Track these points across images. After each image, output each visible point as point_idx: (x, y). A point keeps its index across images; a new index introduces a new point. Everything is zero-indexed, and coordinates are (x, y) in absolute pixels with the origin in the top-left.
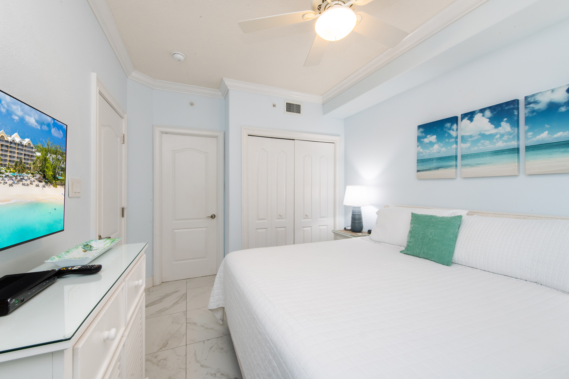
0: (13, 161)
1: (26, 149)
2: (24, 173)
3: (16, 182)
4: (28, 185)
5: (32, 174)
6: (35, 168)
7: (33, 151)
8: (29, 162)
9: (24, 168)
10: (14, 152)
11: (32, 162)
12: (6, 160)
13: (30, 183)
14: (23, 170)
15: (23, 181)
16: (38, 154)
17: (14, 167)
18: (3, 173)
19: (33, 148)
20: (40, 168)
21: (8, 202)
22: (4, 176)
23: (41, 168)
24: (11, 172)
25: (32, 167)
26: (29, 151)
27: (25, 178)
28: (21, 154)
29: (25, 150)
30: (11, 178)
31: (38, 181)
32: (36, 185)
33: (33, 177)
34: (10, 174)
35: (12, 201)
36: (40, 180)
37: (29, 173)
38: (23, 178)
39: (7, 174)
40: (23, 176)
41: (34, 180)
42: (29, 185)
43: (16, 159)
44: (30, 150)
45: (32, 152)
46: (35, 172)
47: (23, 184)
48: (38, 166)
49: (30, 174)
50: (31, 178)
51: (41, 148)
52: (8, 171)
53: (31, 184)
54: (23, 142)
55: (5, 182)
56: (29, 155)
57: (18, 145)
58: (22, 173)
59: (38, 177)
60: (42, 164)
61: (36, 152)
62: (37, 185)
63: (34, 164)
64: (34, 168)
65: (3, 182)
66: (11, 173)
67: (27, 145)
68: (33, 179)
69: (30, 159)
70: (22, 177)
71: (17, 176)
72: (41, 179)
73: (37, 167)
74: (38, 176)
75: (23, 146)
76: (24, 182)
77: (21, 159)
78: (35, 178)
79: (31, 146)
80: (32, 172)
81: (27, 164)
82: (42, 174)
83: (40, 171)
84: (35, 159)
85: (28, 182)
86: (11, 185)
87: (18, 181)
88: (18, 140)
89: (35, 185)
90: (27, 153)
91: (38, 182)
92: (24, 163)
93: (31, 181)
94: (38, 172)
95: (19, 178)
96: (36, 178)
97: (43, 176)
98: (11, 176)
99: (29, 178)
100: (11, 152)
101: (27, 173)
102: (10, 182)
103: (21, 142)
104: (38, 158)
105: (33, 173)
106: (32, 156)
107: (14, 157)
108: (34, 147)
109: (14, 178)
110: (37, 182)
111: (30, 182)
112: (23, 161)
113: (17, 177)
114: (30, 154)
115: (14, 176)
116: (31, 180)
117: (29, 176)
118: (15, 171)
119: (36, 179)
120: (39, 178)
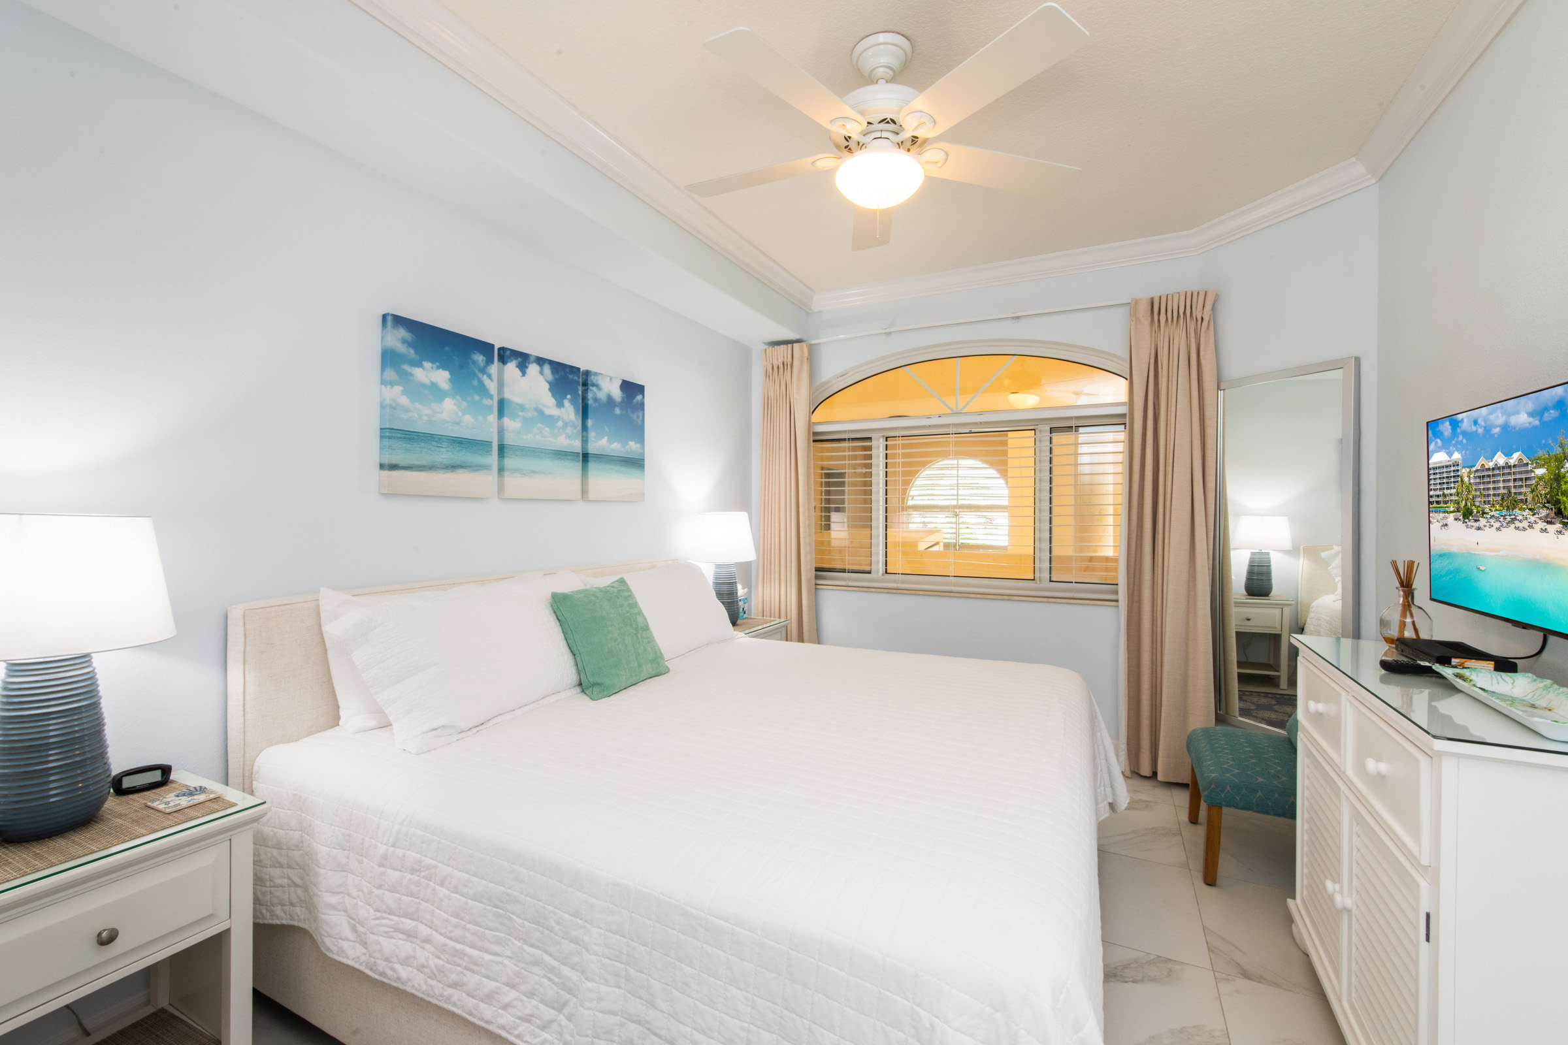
0: (1499, 495)
1: (1518, 470)
2: (1517, 510)
3: (1505, 525)
4: (1524, 529)
5: (1530, 509)
6: (1536, 498)
7: (1529, 469)
8: (1523, 490)
9: (1515, 501)
10: (1498, 482)
11: (1529, 490)
12: (1489, 495)
13: (1529, 526)
14: (1514, 505)
15: (1516, 522)
16: (1540, 472)
17: (1501, 502)
18: (1487, 513)
19: (1527, 464)
20: (1546, 497)
21: (1497, 554)
22: (1489, 516)
23: (1548, 496)
24: (1496, 510)
25: (1529, 499)
26: (1521, 473)
27: (1518, 518)
28: (1509, 481)
29: (1514, 473)
30: (1497, 519)
31: (1545, 522)
32: (1542, 529)
33: (1533, 515)
34: (1496, 514)
35: (1502, 553)
36: (1549, 519)
37: (1524, 510)
38: (1515, 518)
39: (1492, 513)
40: (1515, 515)
41: (1535, 521)
42: (1527, 529)
43: (1502, 491)
44: (1523, 469)
45: (1527, 472)
46: (1536, 507)
47: (1517, 528)
48: (1541, 494)
49: (1527, 510)
50: (1528, 516)
51: (1544, 459)
52: (1493, 509)
53: (1531, 527)
54: (1511, 461)
55: (1490, 525)
56: (1521, 479)
57: (1503, 468)
58: (1513, 510)
59: (1543, 515)
60: (1551, 488)
61: (1535, 470)
62: (1544, 529)
63: (1532, 491)
64: (1533, 499)
65: (1488, 524)
66: (1498, 512)
67: (1517, 463)
68: (1533, 519)
69: (1524, 484)
70: (1513, 517)
71: (1505, 515)
72: (1552, 518)
73: (1539, 496)
74: (1544, 512)
75: (1510, 467)
76: (1517, 524)
77: (1508, 488)
78: (1537, 516)
79: (1525, 462)
80: (1530, 506)
81: (1520, 493)
82: (1552, 509)
83: (1548, 502)
84: (1534, 482)
85: (1525, 524)
86: (1498, 529)
87: (1507, 523)
88: (1500, 459)
89: (1539, 529)
90: (1518, 476)
91: (1546, 524)
92: (1515, 493)
93: (1529, 522)
94: (1544, 506)
95: (1508, 519)
96: (1540, 516)
97: (1555, 513)
98: (1497, 515)
99: (1526, 518)
100: (1494, 482)
101: (1521, 509)
102: (1497, 525)
103: (1507, 463)
104: (1541, 478)
105: (1533, 507)
106: (1526, 479)
107: (1499, 488)
108: (1530, 462)
109: (1502, 520)
110: (1542, 525)
111: (1528, 524)
112: (1513, 491)
113: (1506, 517)
114: (1524, 476)
115: (1502, 516)
116: (1529, 520)
117: (1525, 514)
118: (1502, 508)
119: (1541, 519)
120: (1547, 516)
